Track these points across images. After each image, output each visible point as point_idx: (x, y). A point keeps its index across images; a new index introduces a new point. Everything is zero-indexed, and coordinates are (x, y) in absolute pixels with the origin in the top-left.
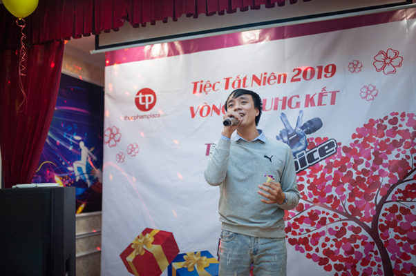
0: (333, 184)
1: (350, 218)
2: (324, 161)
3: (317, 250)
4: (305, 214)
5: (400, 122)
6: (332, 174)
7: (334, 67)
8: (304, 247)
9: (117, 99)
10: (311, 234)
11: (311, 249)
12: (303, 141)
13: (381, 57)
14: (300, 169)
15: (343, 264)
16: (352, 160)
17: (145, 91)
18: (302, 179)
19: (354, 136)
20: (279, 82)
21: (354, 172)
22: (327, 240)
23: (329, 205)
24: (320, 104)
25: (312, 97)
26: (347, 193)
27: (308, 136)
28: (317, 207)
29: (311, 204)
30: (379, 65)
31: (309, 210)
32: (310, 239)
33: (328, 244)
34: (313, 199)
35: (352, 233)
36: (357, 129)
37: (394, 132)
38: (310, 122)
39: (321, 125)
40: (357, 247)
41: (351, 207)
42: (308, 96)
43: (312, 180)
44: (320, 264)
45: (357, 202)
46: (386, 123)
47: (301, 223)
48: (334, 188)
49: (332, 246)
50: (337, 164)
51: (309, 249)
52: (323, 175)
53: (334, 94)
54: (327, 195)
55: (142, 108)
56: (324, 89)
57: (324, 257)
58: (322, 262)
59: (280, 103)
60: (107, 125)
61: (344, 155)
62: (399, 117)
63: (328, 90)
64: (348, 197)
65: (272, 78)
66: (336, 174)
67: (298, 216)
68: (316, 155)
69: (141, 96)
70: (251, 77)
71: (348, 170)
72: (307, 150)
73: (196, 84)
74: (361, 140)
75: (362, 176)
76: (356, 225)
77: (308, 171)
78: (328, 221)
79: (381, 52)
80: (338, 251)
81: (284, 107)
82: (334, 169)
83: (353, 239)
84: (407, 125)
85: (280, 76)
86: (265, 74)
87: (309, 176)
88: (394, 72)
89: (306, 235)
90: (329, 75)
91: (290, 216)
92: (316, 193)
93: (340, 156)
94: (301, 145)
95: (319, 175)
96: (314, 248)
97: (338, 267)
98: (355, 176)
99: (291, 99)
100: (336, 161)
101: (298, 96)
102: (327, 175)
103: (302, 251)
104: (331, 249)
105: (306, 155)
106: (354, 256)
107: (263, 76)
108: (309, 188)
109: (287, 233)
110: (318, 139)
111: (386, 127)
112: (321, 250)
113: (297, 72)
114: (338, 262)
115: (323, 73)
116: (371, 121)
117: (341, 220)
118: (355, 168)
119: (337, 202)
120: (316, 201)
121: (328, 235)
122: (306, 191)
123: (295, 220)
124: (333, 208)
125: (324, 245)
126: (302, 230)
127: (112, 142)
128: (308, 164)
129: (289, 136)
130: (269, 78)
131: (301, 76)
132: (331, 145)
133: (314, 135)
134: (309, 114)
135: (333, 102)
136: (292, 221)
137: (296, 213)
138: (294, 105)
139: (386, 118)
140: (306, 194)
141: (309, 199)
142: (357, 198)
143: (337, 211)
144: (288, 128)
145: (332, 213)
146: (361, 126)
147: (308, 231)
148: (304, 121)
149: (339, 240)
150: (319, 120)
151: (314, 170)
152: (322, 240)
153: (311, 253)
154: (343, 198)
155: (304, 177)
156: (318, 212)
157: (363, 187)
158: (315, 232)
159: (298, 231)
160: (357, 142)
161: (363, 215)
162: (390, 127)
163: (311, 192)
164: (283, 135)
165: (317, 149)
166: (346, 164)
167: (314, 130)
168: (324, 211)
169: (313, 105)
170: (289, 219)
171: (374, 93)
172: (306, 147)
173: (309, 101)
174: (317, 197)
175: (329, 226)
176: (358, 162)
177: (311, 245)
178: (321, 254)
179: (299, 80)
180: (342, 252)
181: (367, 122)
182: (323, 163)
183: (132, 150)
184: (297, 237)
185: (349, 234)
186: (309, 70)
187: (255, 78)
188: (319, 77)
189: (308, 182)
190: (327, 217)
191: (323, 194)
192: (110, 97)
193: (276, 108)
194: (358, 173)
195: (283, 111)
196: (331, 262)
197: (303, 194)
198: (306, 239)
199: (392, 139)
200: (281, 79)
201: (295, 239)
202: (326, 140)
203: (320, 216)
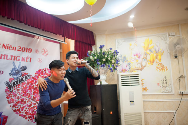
0: (29, 89)
1: (33, 100)
2: (26, 81)
3: (23, 113)
5: (46, 71)
6: (29, 86)
7: (31, 50)
8: (18, 112)
10: (21, 107)
11: (21, 112)
12: (20, 73)
13: (43, 50)
14: (19, 83)
15: (31, 116)
16: (34, 81)
18: (19, 87)
19: (35, 74)
20: (13, 50)
21: (35, 85)
22: (26, 108)
23: (27, 96)
24: (26, 61)
25: (24, 58)
26: (33, 92)
27: (22, 72)
28: (24, 97)
29: (22, 96)
30: (43, 53)
31: (21, 99)
32: (21, 109)
33: (26, 110)
34: (22, 95)
35: (34, 105)
36: (37, 72)
37: (45, 74)
38: (23, 67)
39: (26, 69)
40: (35, 109)
41: (33, 97)
42: (23, 57)
43: (22, 88)
44: (24, 117)
45: (35, 95)
46: (43, 71)
47: (18, 104)
48: (29, 91)
49: (28, 110)
50: (30, 82)
51: (20, 112)
52: (26, 86)
53: (31, 58)
54: (27, 93)
56: (28, 56)
57: (25, 114)
58: (24, 116)
59: (13, 58)
61: (32, 79)
62: (46, 69)
63: (29, 57)
64: (33, 93)
65: (11, 47)
66: (30, 86)
67: (17, 101)
68: (24, 79)
70: (2, 44)
71: (33, 84)
72: (21, 77)
74: (37, 75)
75: (37, 87)
76: (35, 103)
77: (21, 84)
78: (27, 102)
79: (43, 49)
80: (29, 112)
81: (14, 60)
82: (29, 84)
83: (34, 107)
84: (48, 72)
85: (13, 47)
86: (8, 45)
87: (21, 86)
88: (46, 56)
89: (20, 108)
90: (30, 52)
91: (14, 101)
92: (24, 92)
93: (31, 80)
94: (20, 74)
95: (25, 86)
96: (22, 112)
97: (29, 117)
98: (35, 87)
99: (17, 57)
100: (30, 81)
101: (19, 57)
102: (27, 86)
103: (18, 114)
104: (27, 111)
105: (21, 78)
106: (34, 113)
107: (7, 45)
108: (21, 90)
109: (13, 107)
110: (25, 73)
111: (43, 72)
112: (24, 112)
113: (20, 48)
114: (29, 116)
115: (28, 51)
116: (40, 69)
117: (31, 101)
118: (35, 84)
119: (30, 95)
120: (23, 95)
121: (26, 107)
122: (20, 92)
123: (16, 102)
124: (28, 97)
125: (25, 110)
126: (18, 106)
128: (21, 82)
129: (15, 71)
130: (10, 47)
131: (21, 50)
132: (29, 76)
133: (24, 72)
134: (23, 64)
135: (30, 61)
136: (15, 103)
137: (17, 100)
138: (18, 60)
139: (43, 69)
140: (20, 93)
141: (21, 94)
142: (35, 94)
143: (29, 98)
144: (15, 68)
145: (28, 99)
146: (38, 71)
147: (20, 106)
148: (21, 66)
149: (30, 108)
150: (26, 67)
151: (23, 84)
152: (25, 109)
153: (21, 114)
154: (31, 94)
155: (20, 86)
156: (24, 99)
157: (37, 90)
158: (22, 106)
159: (17, 106)
160: (36, 76)
161: (37, 99)
162: (44, 72)
163: (22, 92)
164: (13, 70)
165: (24, 77)
166: (33, 83)
167: (24, 70)
168: (26, 98)
169: (24, 61)
170: (14, 102)
171: (41, 61)
172: (21, 75)
173: (23, 59)
174: (24, 94)
175: (27, 104)
176: (36, 82)
177: (21, 111)
178: (24, 114)
179: (20, 51)
180: (31, 112)
181: (39, 70)
182: (26, 82)
184: (16, 109)
185: (33, 106)
186: (24, 49)
187: (4, 45)
188: (27, 52)
189: (21, 88)
190: (27, 100)
191: (25, 93)
193: (11, 59)
194: (36, 86)
195: (14, 61)
196: (27, 116)
197: (19, 93)
198: (19, 109)
199: (45, 76)
200: (14, 48)
201: (16, 110)
202: (27, 74)
203: (24, 100)
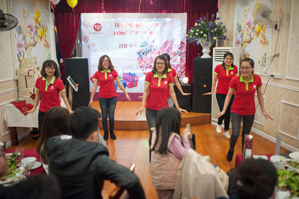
2: (154, 51)
4: (148, 66)
7: (159, 24)
9: (86, 26)
13: (171, 23)
14: (148, 53)
16: (161, 51)
17: (98, 24)
19: (163, 45)
30: (171, 25)
36: (164, 43)
39: (154, 41)
42: (151, 32)
55: (96, 30)
60: (83, 35)
69: (96, 26)
73: (116, 24)
90: (157, 26)
91: (144, 66)
94: (148, 46)
99: (146, 32)
105: (149, 49)
107: (138, 24)
109: (143, 71)
123: (146, 67)
127: (85, 41)
128: (150, 52)
129: (145, 43)
133: (152, 44)
135: (158, 35)
144: (145, 41)
148: (150, 39)
150: (154, 39)
164: (143, 43)
167: (152, 42)
172: (150, 47)
181: (166, 41)
183: (93, 45)
188: (154, 26)
189: (150, 57)
192: (84, 25)
197: (148, 60)
